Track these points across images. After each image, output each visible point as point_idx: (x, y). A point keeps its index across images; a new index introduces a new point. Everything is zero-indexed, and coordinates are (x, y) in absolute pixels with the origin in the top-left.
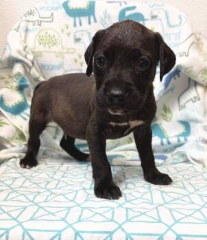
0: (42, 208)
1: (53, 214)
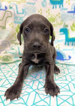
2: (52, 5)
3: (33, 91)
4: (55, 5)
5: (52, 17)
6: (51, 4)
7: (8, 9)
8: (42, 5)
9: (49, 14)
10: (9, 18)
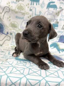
3: (26, 75)
7: (9, 35)
10: (7, 40)
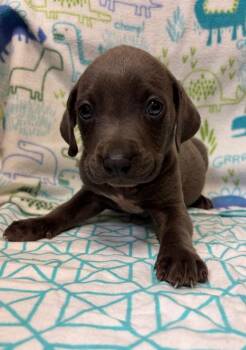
0: (74, 295)
1: (100, 309)
2: (206, 33)
4: (215, 32)
5: (203, 76)
6: (200, 29)
8: (169, 33)
9: (193, 66)
